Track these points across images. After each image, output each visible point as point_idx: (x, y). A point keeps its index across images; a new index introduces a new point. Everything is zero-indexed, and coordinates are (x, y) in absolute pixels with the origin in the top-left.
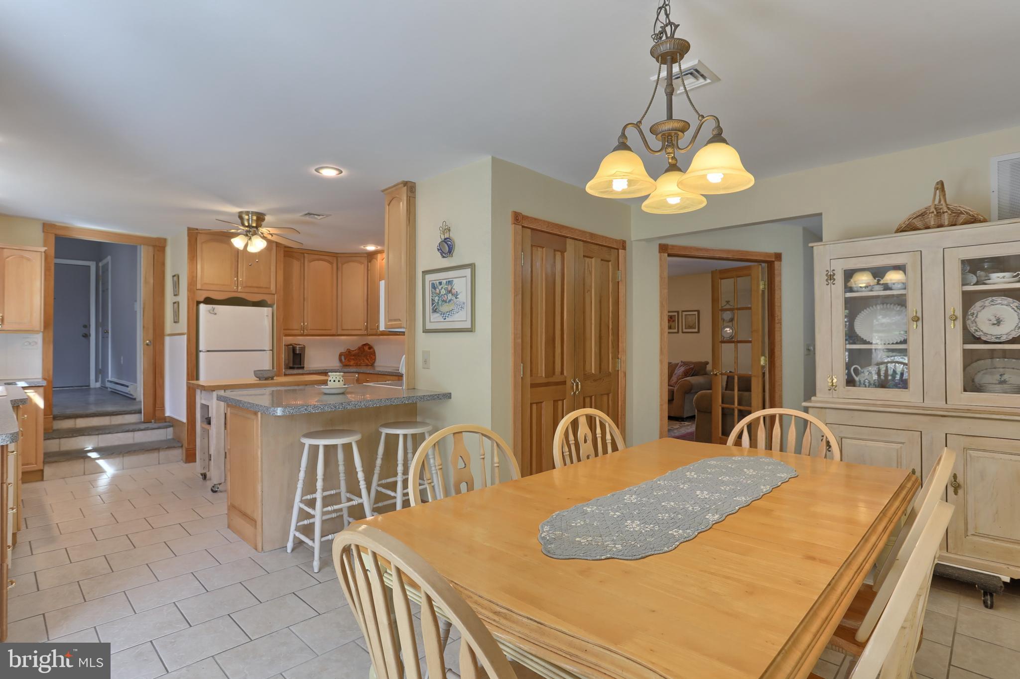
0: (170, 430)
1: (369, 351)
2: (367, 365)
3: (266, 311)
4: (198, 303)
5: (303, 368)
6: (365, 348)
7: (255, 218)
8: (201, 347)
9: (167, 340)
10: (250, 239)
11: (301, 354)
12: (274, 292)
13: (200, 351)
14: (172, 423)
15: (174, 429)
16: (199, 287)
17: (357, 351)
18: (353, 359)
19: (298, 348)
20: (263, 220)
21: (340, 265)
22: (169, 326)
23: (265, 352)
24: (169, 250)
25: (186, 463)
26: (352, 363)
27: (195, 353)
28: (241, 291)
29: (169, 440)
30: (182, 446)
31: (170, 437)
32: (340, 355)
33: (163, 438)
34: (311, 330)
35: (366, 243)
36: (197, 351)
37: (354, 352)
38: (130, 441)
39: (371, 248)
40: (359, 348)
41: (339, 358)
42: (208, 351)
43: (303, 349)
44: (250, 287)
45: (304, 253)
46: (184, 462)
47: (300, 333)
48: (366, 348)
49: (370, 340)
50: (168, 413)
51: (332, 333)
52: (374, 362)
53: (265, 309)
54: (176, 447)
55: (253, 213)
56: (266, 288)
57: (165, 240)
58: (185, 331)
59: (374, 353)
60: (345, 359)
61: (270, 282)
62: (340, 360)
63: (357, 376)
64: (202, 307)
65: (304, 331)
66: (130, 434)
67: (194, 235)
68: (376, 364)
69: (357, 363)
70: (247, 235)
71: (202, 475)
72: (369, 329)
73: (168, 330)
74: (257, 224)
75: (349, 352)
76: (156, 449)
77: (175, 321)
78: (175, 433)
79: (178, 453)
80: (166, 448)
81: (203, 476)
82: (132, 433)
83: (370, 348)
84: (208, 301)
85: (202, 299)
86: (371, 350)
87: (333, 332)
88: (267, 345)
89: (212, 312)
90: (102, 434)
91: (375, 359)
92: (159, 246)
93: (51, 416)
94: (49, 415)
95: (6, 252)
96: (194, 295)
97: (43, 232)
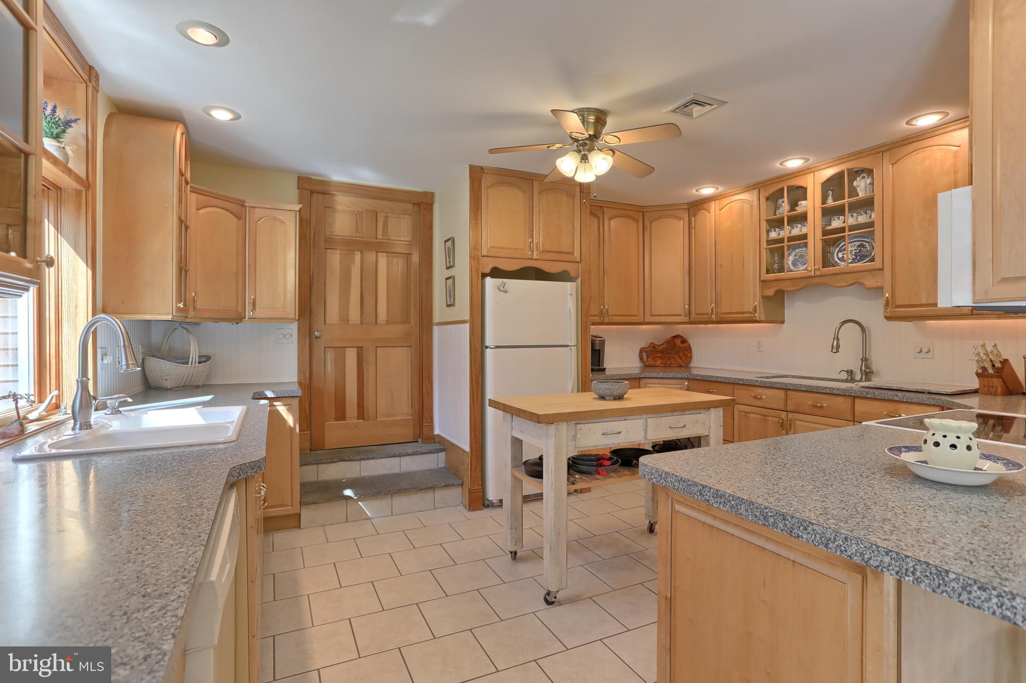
0: (442, 455)
1: (681, 345)
2: (680, 366)
3: (569, 287)
4: (484, 275)
5: (604, 370)
6: (676, 341)
7: (592, 119)
8: (489, 341)
9: (436, 330)
10: (584, 158)
11: (600, 350)
12: (578, 260)
13: (487, 347)
14: (443, 445)
15: (446, 454)
16: (484, 252)
17: (664, 346)
18: (660, 357)
19: (597, 342)
20: (604, 124)
22: (439, 311)
23: (569, 348)
24: (436, 207)
25: (469, 510)
26: (658, 362)
27: (480, 350)
28: (537, 257)
29: (441, 468)
30: (462, 485)
31: (442, 465)
32: (641, 352)
33: (434, 466)
34: (612, 315)
36: (484, 347)
37: (661, 347)
38: (396, 470)
39: (707, 191)
40: (668, 342)
41: (640, 355)
42: (497, 347)
43: (603, 343)
44: (549, 252)
45: (602, 207)
46: (465, 507)
47: (599, 321)
48: (678, 342)
49: (681, 330)
50: (437, 432)
51: (638, 321)
52: (689, 362)
53: (569, 284)
54: (455, 485)
55: (589, 110)
56: (568, 253)
57: (433, 194)
58: (467, 317)
59: (689, 349)
60: (648, 357)
61: (573, 245)
62: (641, 359)
63: (686, 384)
64: (488, 280)
65: (603, 317)
66: (396, 460)
67: (477, 174)
68: (692, 365)
69: (665, 364)
70: (579, 151)
71: (511, 552)
72: (693, 315)
73: (436, 318)
74: (596, 131)
75: (654, 347)
76: (430, 488)
77: (449, 303)
78: (447, 460)
79: (455, 494)
80: (443, 487)
81: (513, 554)
82: (399, 458)
83: (684, 341)
84: (496, 273)
85: (488, 270)
86: (686, 345)
87: (640, 319)
88: (573, 341)
89: (503, 289)
90: (364, 459)
91: (691, 358)
92: (426, 203)
93: (309, 432)
94: (306, 431)
95: (258, 213)
96: (479, 264)
97: (298, 188)
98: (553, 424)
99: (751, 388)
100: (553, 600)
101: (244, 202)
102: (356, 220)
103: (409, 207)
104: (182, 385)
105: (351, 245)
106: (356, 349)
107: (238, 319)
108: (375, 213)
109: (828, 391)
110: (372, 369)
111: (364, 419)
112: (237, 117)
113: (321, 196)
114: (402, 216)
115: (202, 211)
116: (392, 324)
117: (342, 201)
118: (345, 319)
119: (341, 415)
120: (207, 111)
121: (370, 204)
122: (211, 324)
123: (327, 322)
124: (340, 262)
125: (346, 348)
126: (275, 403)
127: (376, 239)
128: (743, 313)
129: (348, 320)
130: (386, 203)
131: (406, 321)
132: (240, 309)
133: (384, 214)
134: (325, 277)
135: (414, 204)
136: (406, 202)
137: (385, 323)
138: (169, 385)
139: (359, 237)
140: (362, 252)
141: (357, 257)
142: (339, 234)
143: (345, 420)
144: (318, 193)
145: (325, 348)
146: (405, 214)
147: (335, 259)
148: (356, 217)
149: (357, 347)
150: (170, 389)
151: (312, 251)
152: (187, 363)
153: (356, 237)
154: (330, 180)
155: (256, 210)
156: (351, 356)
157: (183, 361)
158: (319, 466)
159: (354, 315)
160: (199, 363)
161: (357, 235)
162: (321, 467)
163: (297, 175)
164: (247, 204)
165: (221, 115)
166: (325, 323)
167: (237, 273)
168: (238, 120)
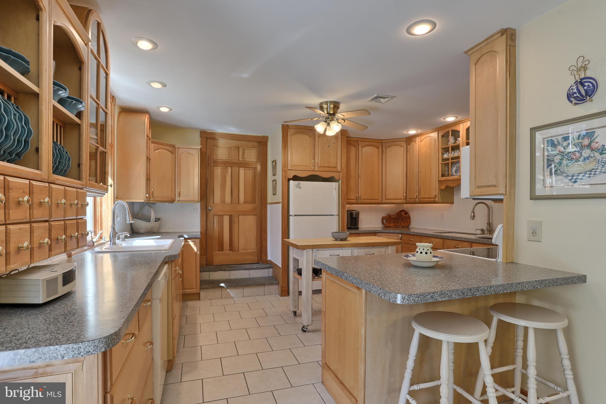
0: (271, 270)
1: (405, 215)
2: (404, 227)
3: (334, 185)
4: (289, 180)
5: (358, 228)
6: (402, 213)
7: (332, 106)
8: (291, 213)
9: (269, 206)
10: (329, 124)
11: (356, 218)
12: (340, 170)
13: (290, 216)
14: (271, 265)
15: (273, 269)
16: (289, 168)
17: (395, 216)
18: (393, 222)
19: (354, 213)
20: (338, 108)
21: (384, 149)
22: (270, 198)
23: (334, 216)
24: (269, 144)
25: (281, 296)
26: (392, 225)
27: (287, 217)
28: (317, 170)
29: (270, 276)
30: (278, 284)
31: (271, 275)
32: (383, 219)
33: (266, 275)
34: (363, 199)
35: (408, 128)
36: (288, 215)
37: (393, 217)
38: (247, 276)
39: (412, 132)
40: (397, 214)
41: (382, 221)
42: (295, 215)
43: (358, 214)
44: (324, 167)
45: (358, 141)
46: (280, 295)
47: (356, 202)
48: (403, 214)
49: (406, 207)
50: (269, 258)
51: (378, 202)
52: (409, 225)
53: (334, 183)
54: (274, 284)
55: (331, 102)
56: (334, 167)
57: (267, 137)
58: (281, 201)
59: (409, 218)
60: (386, 222)
61: (337, 163)
62: (383, 223)
63: (400, 236)
64: (291, 182)
65: (358, 200)
66: (247, 271)
67: (285, 128)
68: (410, 226)
69: (396, 225)
70: (326, 121)
71: (293, 312)
72: (408, 199)
73: (269, 201)
74: (334, 112)
75: (390, 216)
76: (262, 285)
77: (274, 193)
78: (273, 272)
79: (275, 288)
80: (269, 284)
82: (249, 271)
83: (406, 213)
84: (296, 178)
85: (291, 177)
86: (407, 215)
87: (379, 201)
88: (335, 212)
89: (298, 186)
90: (231, 270)
91: (410, 222)
92: (264, 142)
93: (205, 256)
94: (204, 256)
95: (181, 150)
96: (286, 174)
97: (200, 137)
98: (305, 250)
99: (429, 238)
100: (306, 330)
101: (175, 145)
102: (229, 151)
103: (256, 144)
104: (147, 231)
105: (227, 164)
106: (228, 216)
107: (172, 201)
108: (238, 148)
109: (461, 239)
110: (236, 226)
111: (232, 251)
112: (171, 110)
113: (211, 140)
114: (252, 149)
115: (156, 152)
116: (247, 203)
117: (222, 143)
118: (223, 201)
119: (221, 248)
120: (158, 108)
121: (235, 143)
122: (160, 204)
123: (215, 203)
124: (221, 173)
125: (224, 216)
126: (189, 241)
127: (239, 160)
128: (431, 198)
129: (225, 202)
130: (243, 142)
131: (253, 201)
132: (173, 196)
133: (242, 148)
134: (214, 180)
135: (258, 142)
136: (253, 141)
137: (243, 203)
138: (142, 231)
139: (230, 160)
140: (231, 168)
141: (229, 169)
142: (220, 159)
143: (223, 251)
144: (210, 138)
145: (213, 215)
146: (253, 148)
147: (218, 171)
148: (229, 150)
149: (229, 215)
150: (143, 233)
151: (207, 167)
152: (150, 222)
153: (229, 160)
154: (215, 132)
155: (180, 149)
156: (226, 219)
157: (148, 220)
158: (210, 272)
159: (228, 199)
160: (155, 221)
161: (229, 159)
162: (211, 273)
163: (200, 130)
164: (176, 147)
165: (164, 110)
166: (213, 203)
167: (172, 180)
168: (172, 111)
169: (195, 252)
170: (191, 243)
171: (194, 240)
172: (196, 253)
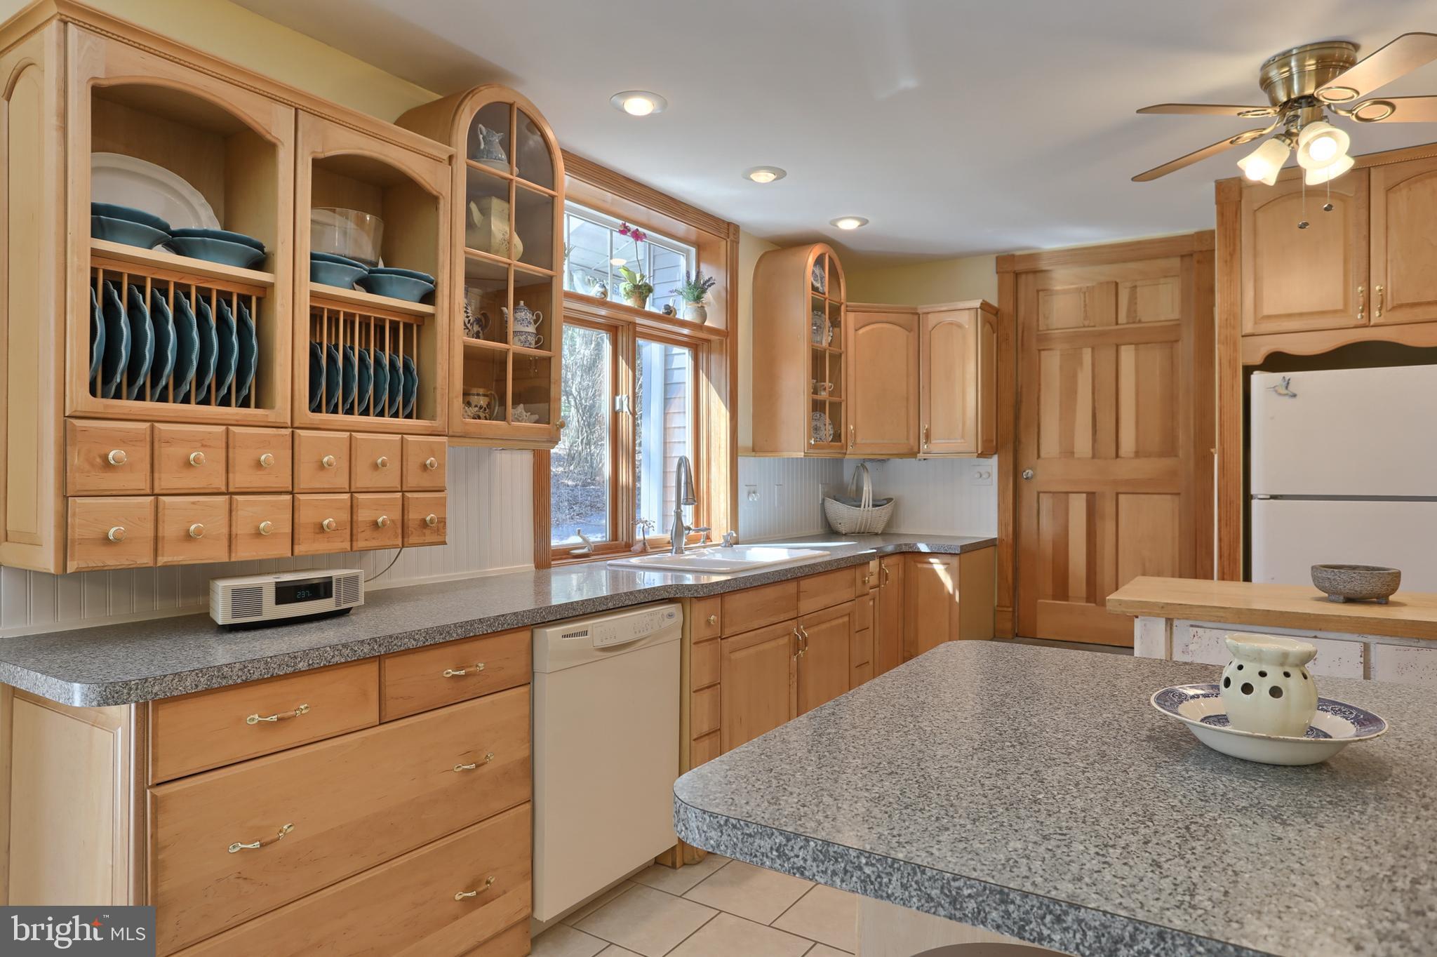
4: (1249, 370)
8: (1254, 487)
10: (1298, 140)
13: (1252, 498)
16: (1248, 327)
27: (1243, 504)
28: (1380, 320)
36: (1248, 496)
42: (1265, 497)
64: (1257, 378)
84: (1278, 362)
85: (1258, 359)
89: (1286, 391)
92: (1201, 251)
93: (1011, 609)
94: (1008, 607)
95: (933, 320)
96: (1235, 350)
97: (997, 273)
101: (916, 309)
102: (1085, 301)
103: (1175, 263)
104: (857, 531)
105: (1079, 339)
106: (1084, 495)
107: (913, 454)
108: (1113, 286)
110: (1109, 526)
111: (1095, 602)
112: (864, 222)
113: (1031, 277)
114: (1162, 281)
115: (861, 332)
116: (1146, 457)
117: (1063, 280)
118: (1068, 453)
119: (1061, 590)
120: (834, 223)
121: (1106, 272)
122: (898, 461)
123: (1042, 454)
124: (1061, 368)
125: (1071, 495)
126: (932, 560)
127: (1117, 324)
129: (1073, 453)
130: (1132, 265)
131: (1169, 449)
132: (913, 441)
133: (1129, 284)
134: (1039, 390)
135: (1182, 256)
136: (1167, 256)
137: (1132, 455)
138: (843, 529)
139: (1088, 326)
140: (1093, 349)
141: (1087, 355)
142: (1059, 327)
143: (1067, 600)
144: (1027, 273)
145: (1039, 493)
146: (1166, 277)
147: (1052, 363)
148: (1085, 297)
149: (1088, 493)
150: (845, 535)
151: (1020, 356)
152: (860, 506)
153: (1084, 327)
154: (1039, 251)
155: (930, 316)
156: (1078, 506)
157: (855, 503)
159: (1083, 444)
160: (874, 506)
161: (1086, 323)
163: (994, 257)
164: (920, 311)
165: (848, 225)
166: (1039, 456)
167: (907, 399)
168: (867, 225)
169: (949, 593)
170: (938, 566)
171: (948, 559)
172: (952, 597)
